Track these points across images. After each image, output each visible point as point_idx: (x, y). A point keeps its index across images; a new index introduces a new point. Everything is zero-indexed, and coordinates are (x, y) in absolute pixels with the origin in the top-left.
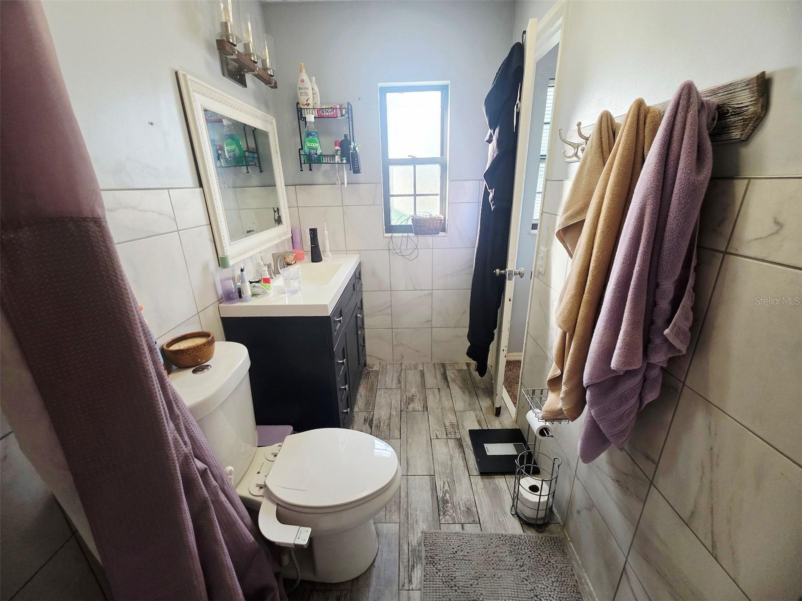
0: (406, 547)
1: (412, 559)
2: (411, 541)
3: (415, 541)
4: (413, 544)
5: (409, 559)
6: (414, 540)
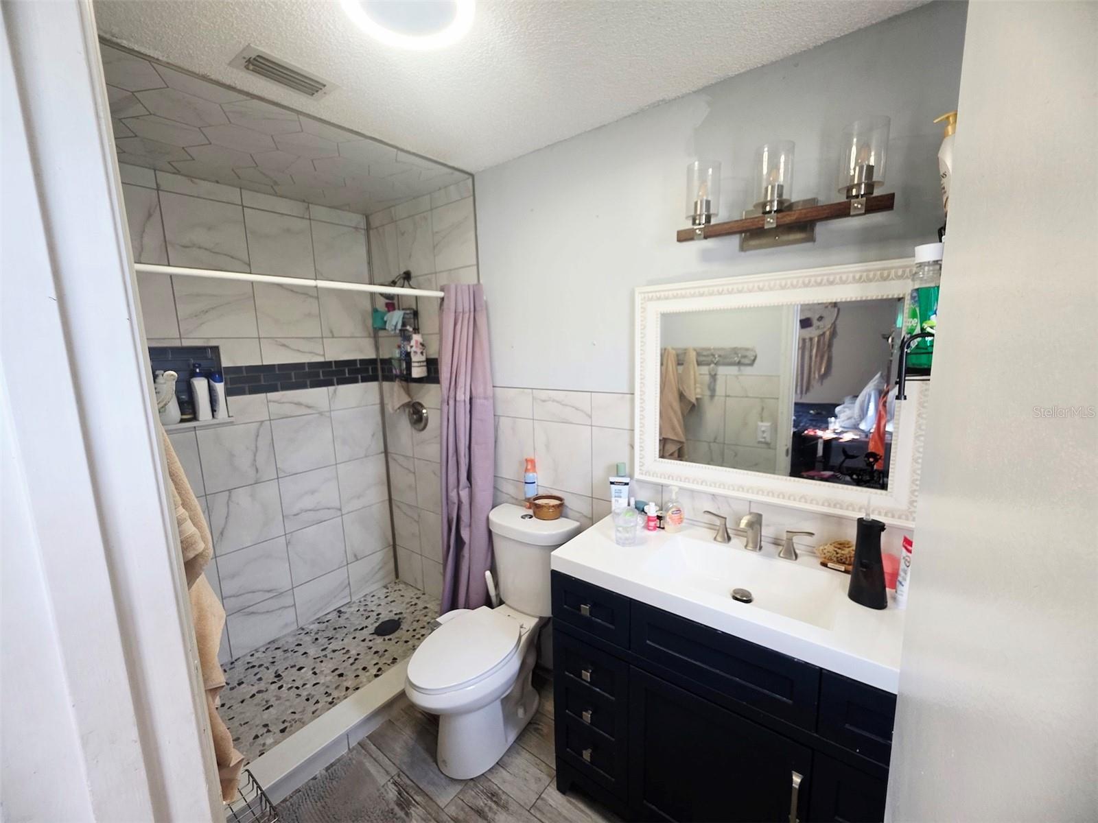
0: (418, 798)
1: (405, 798)
2: (418, 808)
3: (413, 812)
4: (413, 808)
5: (408, 794)
6: (415, 812)
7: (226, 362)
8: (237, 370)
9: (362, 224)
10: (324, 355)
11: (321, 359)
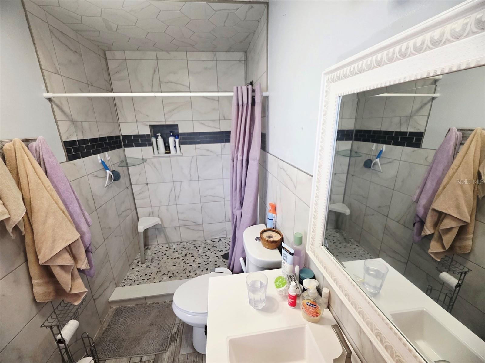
0: (178, 341)
1: (175, 336)
2: (174, 345)
7: (180, 131)
8: (184, 134)
9: (243, 58)
10: (220, 128)
11: (219, 130)
